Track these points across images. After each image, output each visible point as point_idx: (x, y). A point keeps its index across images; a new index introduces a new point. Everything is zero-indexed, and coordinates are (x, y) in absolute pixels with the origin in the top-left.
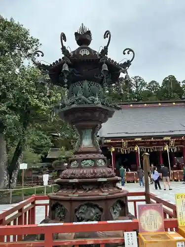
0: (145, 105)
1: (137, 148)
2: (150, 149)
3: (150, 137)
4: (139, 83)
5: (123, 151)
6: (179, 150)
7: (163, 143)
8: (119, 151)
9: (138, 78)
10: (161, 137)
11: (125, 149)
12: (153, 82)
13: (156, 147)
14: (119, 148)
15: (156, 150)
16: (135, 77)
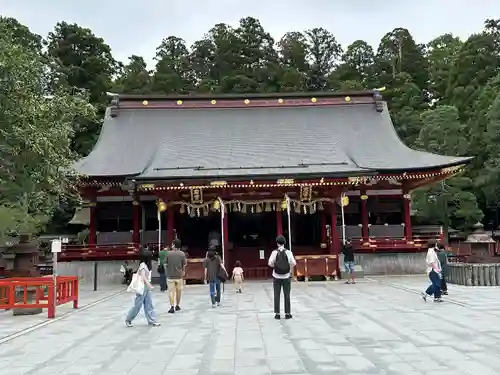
0: (281, 101)
1: (219, 205)
2: (255, 206)
3: (245, 179)
4: (324, 45)
5: (194, 209)
6: (321, 208)
7: (279, 193)
8: (182, 211)
9: (321, 34)
10: (273, 178)
11: (198, 207)
12: (359, 43)
13: (269, 201)
14: (183, 203)
15: (268, 209)
16: (315, 31)
